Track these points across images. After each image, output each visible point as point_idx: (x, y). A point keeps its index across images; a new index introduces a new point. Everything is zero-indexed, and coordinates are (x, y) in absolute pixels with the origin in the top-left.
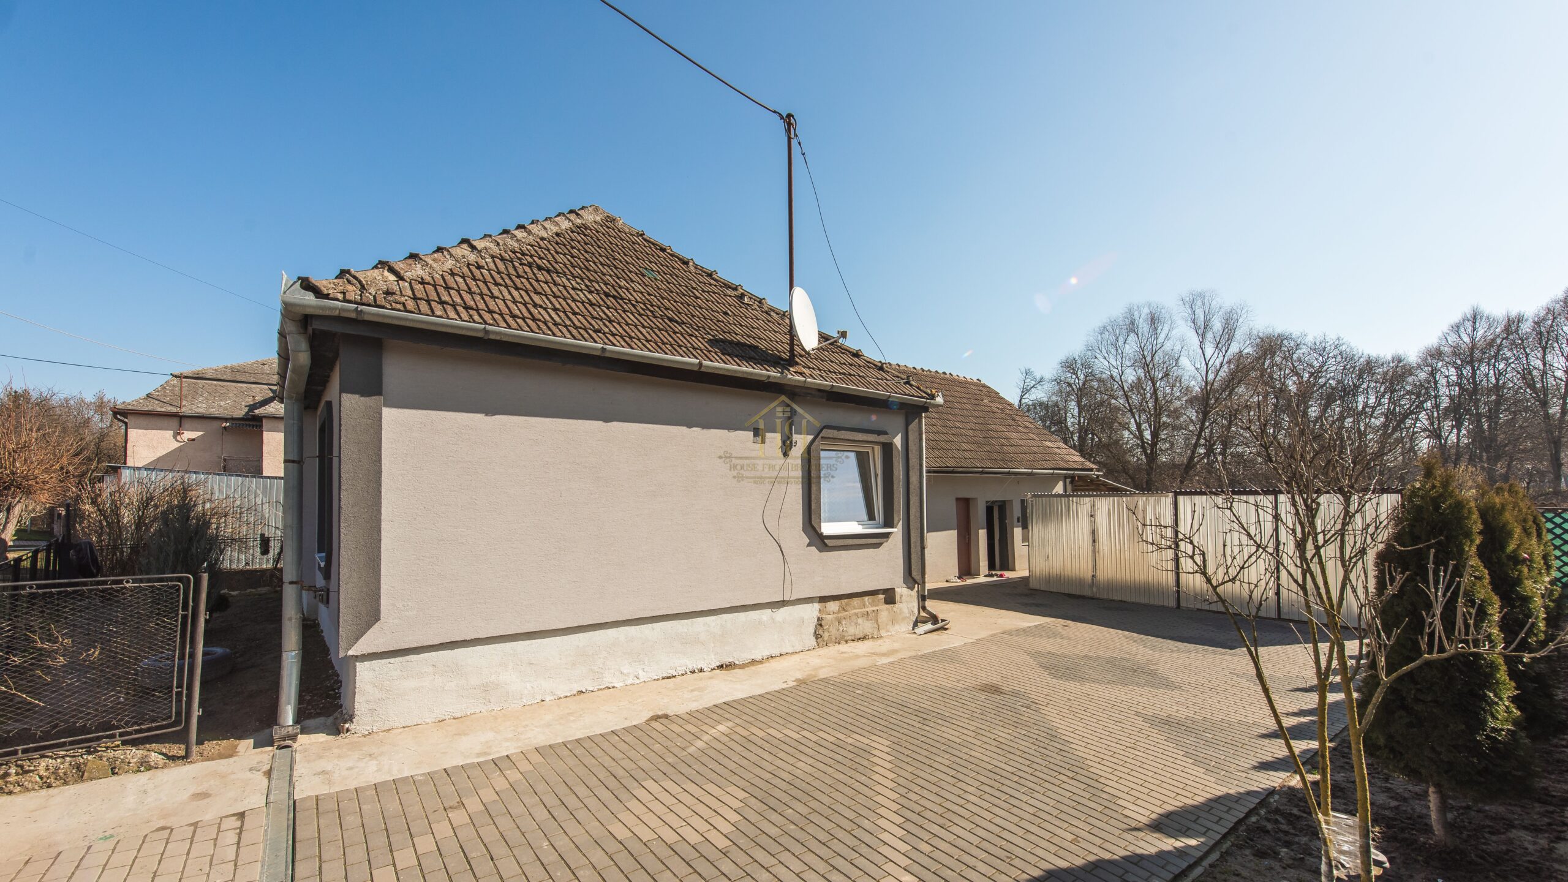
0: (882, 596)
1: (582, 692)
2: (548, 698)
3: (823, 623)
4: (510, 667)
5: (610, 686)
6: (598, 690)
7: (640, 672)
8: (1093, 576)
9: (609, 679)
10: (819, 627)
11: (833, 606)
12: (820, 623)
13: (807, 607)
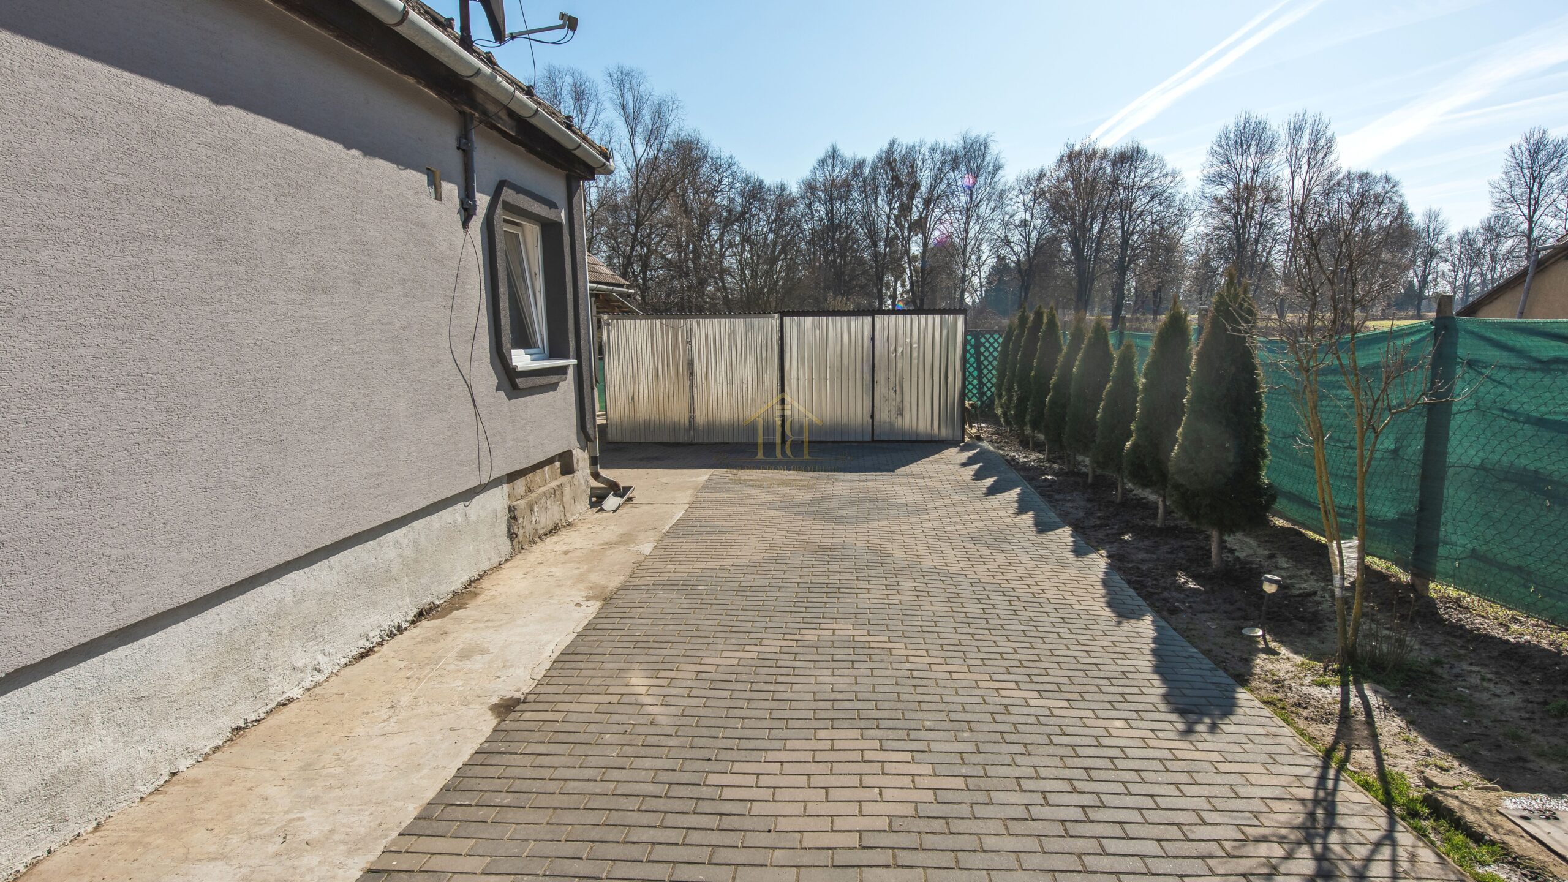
0: (558, 464)
1: (239, 729)
2: (183, 765)
3: (517, 513)
4: (98, 721)
5: (283, 698)
6: (269, 713)
7: (320, 657)
8: (691, 417)
9: (281, 687)
10: (513, 521)
11: (520, 484)
12: (513, 515)
13: (497, 491)
